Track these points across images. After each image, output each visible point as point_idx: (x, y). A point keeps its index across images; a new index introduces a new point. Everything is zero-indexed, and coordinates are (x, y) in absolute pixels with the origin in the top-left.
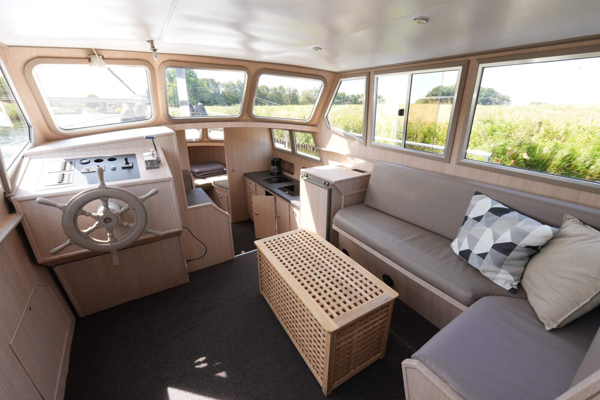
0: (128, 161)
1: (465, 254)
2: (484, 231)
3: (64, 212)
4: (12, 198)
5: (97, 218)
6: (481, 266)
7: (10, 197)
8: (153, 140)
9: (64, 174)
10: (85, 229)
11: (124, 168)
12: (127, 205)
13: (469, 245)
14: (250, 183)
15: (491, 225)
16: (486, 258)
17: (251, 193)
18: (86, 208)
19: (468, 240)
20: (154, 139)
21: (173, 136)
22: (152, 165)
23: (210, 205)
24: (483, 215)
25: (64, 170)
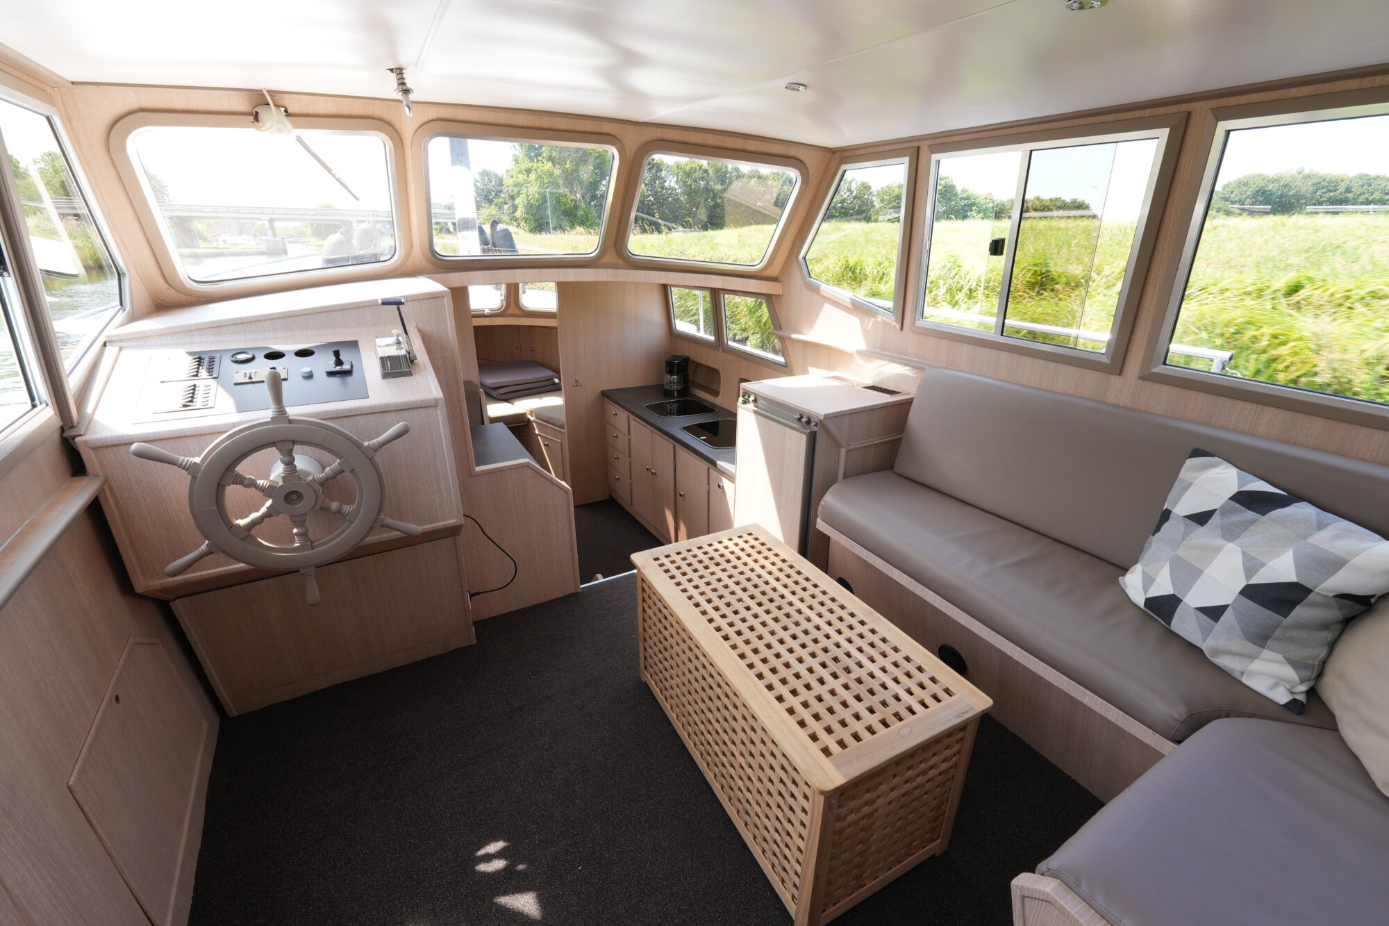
0: (341, 357)
1: (1163, 607)
2: (1217, 550)
3: (194, 478)
4: (77, 439)
5: (268, 492)
6: (1206, 638)
7: (73, 438)
8: (399, 309)
9: (195, 386)
10: (242, 518)
11: (331, 374)
12: (338, 461)
13: (1174, 584)
14: (616, 414)
15: (1238, 537)
16: (1223, 618)
17: (617, 437)
18: (243, 468)
19: (1172, 571)
20: (401, 307)
21: (445, 299)
22: (396, 368)
23: (527, 466)
24: (1215, 510)
25: (196, 376)
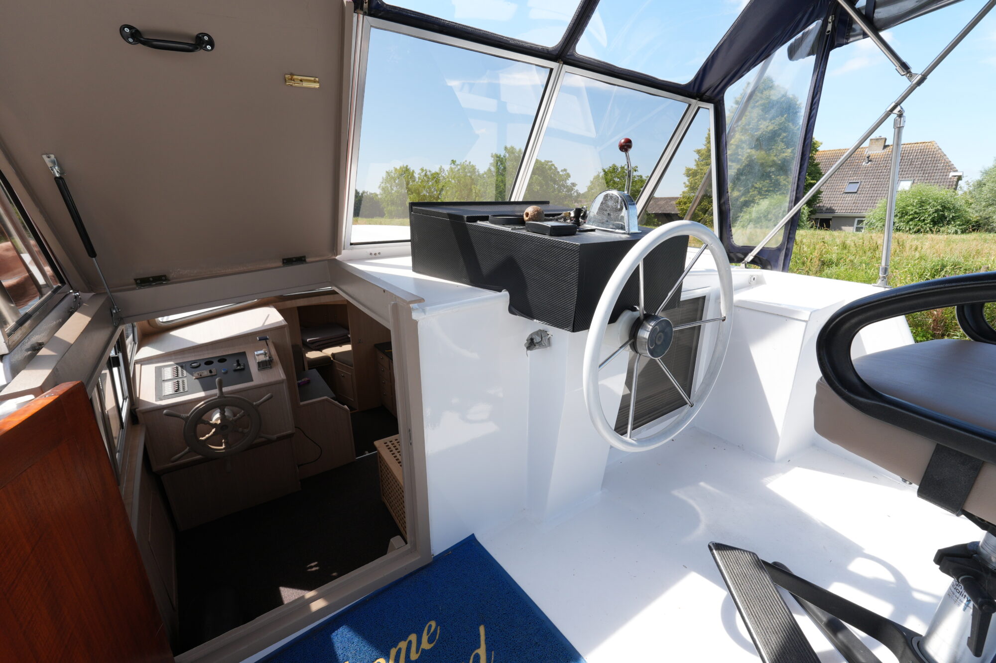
0: (240, 362)
3: (186, 422)
4: (137, 410)
5: (215, 425)
7: (135, 409)
8: (266, 342)
9: (178, 381)
10: (202, 437)
11: (235, 370)
12: (243, 411)
14: (383, 358)
18: (204, 417)
20: (267, 340)
21: (286, 328)
22: (264, 366)
23: (326, 400)
25: (177, 376)
